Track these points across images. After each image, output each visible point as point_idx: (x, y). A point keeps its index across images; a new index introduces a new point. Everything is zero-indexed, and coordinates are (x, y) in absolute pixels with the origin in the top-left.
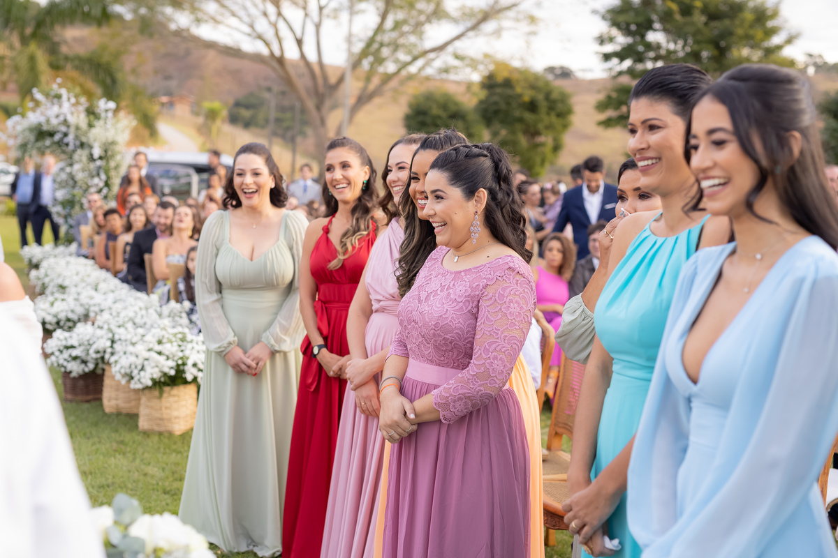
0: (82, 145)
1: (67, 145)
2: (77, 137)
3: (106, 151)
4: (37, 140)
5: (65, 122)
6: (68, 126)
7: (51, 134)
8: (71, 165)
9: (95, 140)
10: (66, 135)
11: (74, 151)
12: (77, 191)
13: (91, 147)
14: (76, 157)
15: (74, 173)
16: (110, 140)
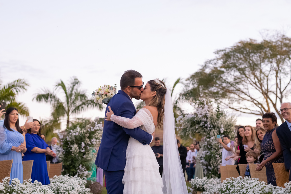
0: (214, 127)
1: (207, 128)
2: (211, 123)
3: (226, 129)
4: (191, 126)
5: (205, 116)
6: (207, 118)
7: (199, 123)
8: (209, 138)
9: (221, 124)
10: (206, 122)
11: (211, 130)
12: (213, 150)
13: (219, 128)
14: (211, 133)
15: (211, 141)
16: (229, 123)
